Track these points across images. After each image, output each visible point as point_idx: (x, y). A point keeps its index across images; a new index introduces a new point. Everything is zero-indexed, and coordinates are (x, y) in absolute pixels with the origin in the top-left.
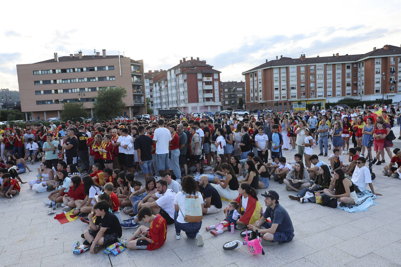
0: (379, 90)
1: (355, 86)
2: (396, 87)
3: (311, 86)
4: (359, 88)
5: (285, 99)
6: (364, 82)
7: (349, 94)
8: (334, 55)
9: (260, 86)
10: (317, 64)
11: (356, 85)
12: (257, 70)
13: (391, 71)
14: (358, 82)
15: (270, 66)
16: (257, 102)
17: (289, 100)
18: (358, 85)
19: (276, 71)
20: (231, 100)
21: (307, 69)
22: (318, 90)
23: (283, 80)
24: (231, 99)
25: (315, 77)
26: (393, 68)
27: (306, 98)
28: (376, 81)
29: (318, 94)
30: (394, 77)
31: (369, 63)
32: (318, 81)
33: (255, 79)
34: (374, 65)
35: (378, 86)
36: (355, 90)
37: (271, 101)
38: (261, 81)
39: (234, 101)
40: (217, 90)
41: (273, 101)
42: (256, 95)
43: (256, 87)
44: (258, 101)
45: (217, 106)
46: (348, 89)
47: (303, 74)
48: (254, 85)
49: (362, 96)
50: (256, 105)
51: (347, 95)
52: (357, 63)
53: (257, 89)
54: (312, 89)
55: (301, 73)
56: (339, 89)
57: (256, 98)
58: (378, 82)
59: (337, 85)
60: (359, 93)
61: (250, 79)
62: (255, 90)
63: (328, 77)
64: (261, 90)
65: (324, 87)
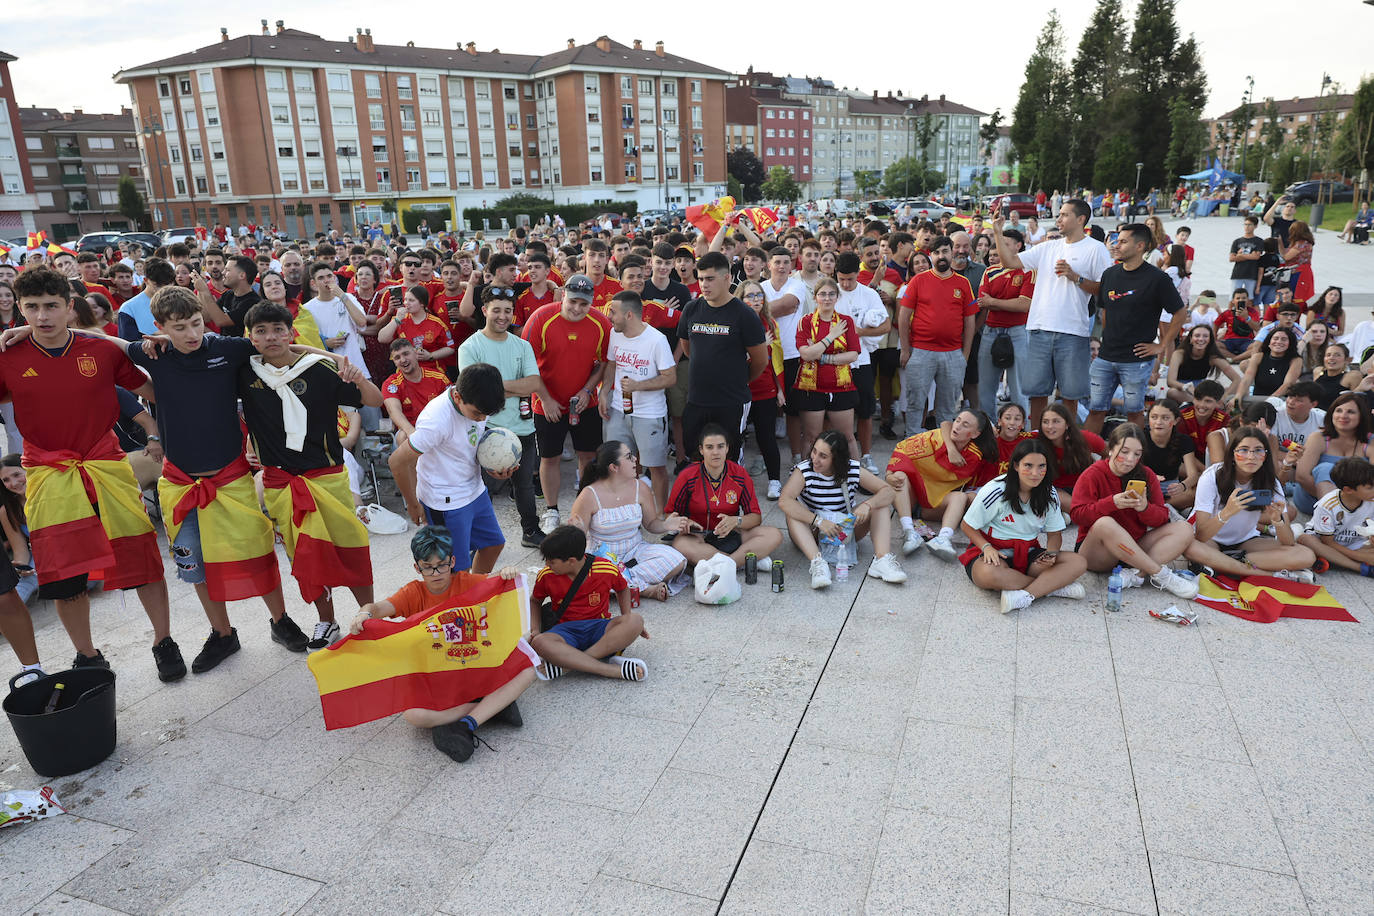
0: (600, 173)
1: (533, 156)
2: (638, 165)
3: (406, 149)
4: (544, 162)
5: (323, 192)
6: (557, 144)
7: (517, 182)
8: (459, 45)
9: (215, 133)
10: (420, 73)
11: (535, 152)
12: (192, 68)
13: (625, 119)
14: (540, 144)
15: (250, 57)
16: (210, 202)
17: (337, 195)
18: (541, 155)
19: (274, 81)
20: (67, 190)
21: (387, 82)
22: (430, 163)
23: (308, 120)
24: (65, 185)
25: (416, 117)
26: (629, 109)
27: (393, 190)
28: (591, 143)
29: (432, 178)
30: (632, 137)
31: (569, 85)
32: (427, 133)
33: (187, 103)
34: (583, 94)
35: (596, 161)
36: (533, 169)
37: (271, 196)
38: (216, 114)
39: (79, 193)
40: (8, 139)
41: (277, 196)
42: (198, 169)
43: (193, 137)
44: (213, 193)
45: (18, 213)
46: (516, 165)
47: (375, 101)
48: (186, 128)
49: (557, 189)
50: (204, 210)
51: (514, 183)
52: (531, 83)
53: (200, 147)
54: (411, 160)
55: (369, 97)
56: (489, 165)
57: (201, 182)
58: (596, 149)
59: (483, 149)
60: (547, 181)
61: (158, 100)
62: (193, 150)
63: (455, 120)
64: (222, 154)
65: (445, 154)
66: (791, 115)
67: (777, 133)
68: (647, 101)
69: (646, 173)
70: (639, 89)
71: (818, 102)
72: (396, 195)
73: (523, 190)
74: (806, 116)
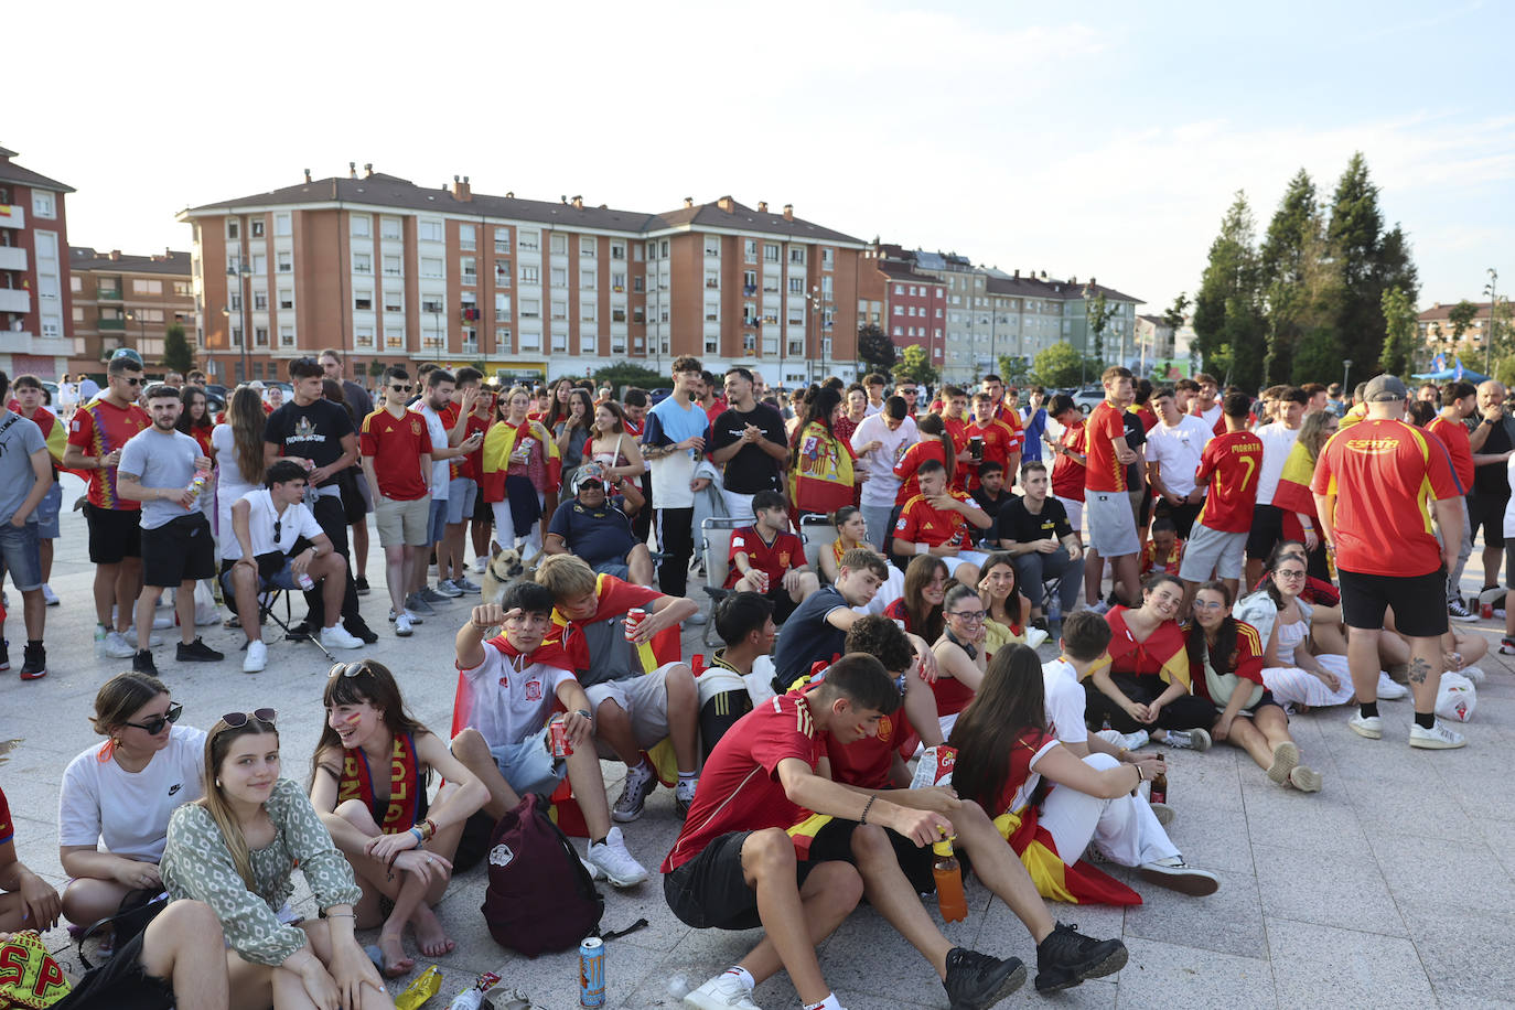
0: (715, 345)
1: (638, 322)
2: (759, 337)
3: (497, 308)
4: (651, 330)
5: (401, 351)
6: (668, 310)
7: (619, 350)
8: (564, 198)
9: (286, 281)
10: (520, 225)
11: (641, 318)
12: (269, 209)
13: (747, 286)
14: (647, 309)
15: (336, 200)
16: (269, 355)
17: (415, 354)
18: (648, 321)
19: (359, 226)
20: (102, 337)
21: (484, 234)
22: (523, 324)
23: (392, 271)
24: (101, 331)
25: (513, 275)
26: (752, 276)
27: (478, 351)
28: (707, 311)
29: (523, 341)
30: (754, 306)
31: (687, 247)
32: (522, 291)
33: (257, 246)
34: (702, 257)
35: (712, 330)
36: (638, 336)
38: (289, 260)
39: (115, 340)
40: (53, 276)
41: (348, 353)
42: (260, 319)
43: (259, 284)
44: (274, 346)
45: (51, 358)
46: (619, 332)
47: (469, 254)
48: (252, 274)
49: (664, 360)
50: (260, 365)
51: (615, 351)
52: (642, 242)
53: (267, 295)
54: (502, 320)
55: (462, 249)
56: (589, 329)
57: (262, 333)
58: (712, 318)
59: (584, 312)
60: (652, 351)
61: (224, 242)
62: (257, 299)
63: (555, 279)
64: (290, 303)
65: (541, 316)
66: (923, 292)
67: (906, 311)
68: (772, 268)
69: (768, 346)
70: (765, 255)
71: (952, 280)
72: (480, 357)
73: (625, 358)
74: (939, 293)
